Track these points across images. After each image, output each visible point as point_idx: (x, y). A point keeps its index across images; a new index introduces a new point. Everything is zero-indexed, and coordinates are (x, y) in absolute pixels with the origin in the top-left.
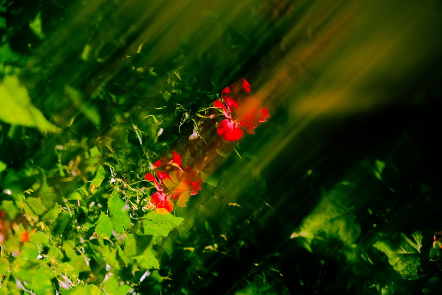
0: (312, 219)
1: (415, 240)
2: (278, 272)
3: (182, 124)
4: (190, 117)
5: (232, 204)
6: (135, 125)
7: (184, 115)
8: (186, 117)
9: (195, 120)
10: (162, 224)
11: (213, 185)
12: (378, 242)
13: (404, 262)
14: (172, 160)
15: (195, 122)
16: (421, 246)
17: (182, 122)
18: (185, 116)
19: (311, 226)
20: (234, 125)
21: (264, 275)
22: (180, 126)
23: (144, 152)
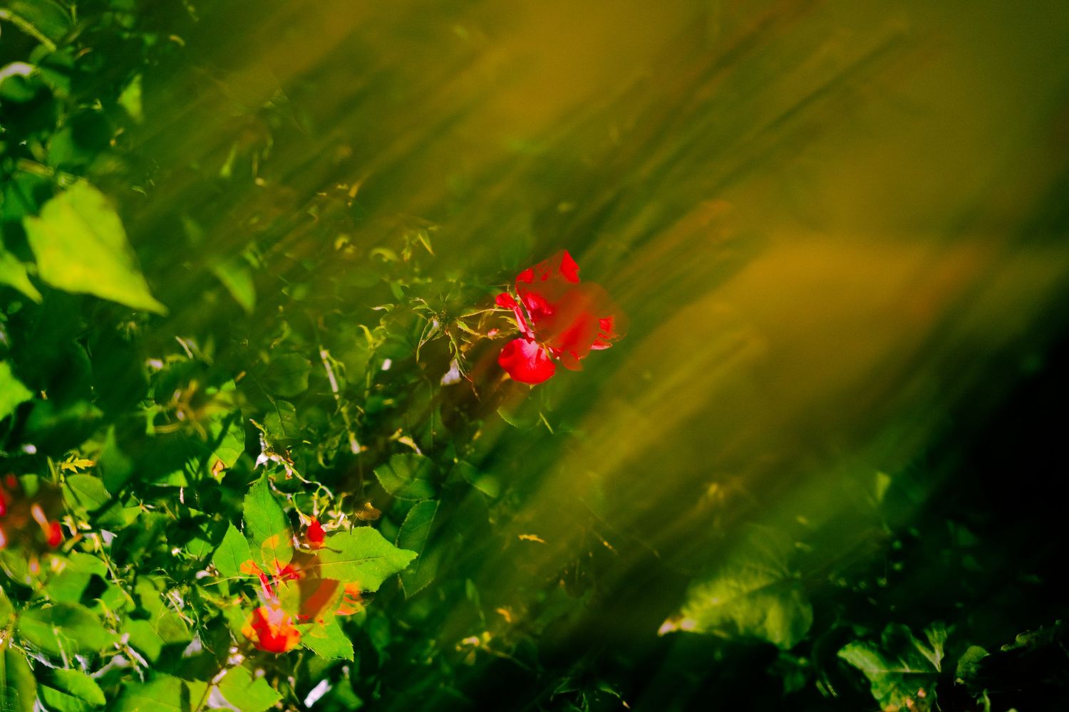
0: (708, 588)
1: (931, 643)
2: (618, 696)
3: (424, 342)
4: (443, 327)
5: (526, 536)
6: (325, 348)
7: (429, 322)
8: (433, 328)
9: (452, 334)
10: (366, 563)
11: (488, 493)
12: (849, 646)
13: (903, 693)
14: (401, 430)
15: (452, 338)
16: (943, 655)
17: (424, 338)
18: (432, 324)
19: (706, 606)
20: (540, 352)
21: (587, 702)
22: (420, 346)
23: (339, 406)
